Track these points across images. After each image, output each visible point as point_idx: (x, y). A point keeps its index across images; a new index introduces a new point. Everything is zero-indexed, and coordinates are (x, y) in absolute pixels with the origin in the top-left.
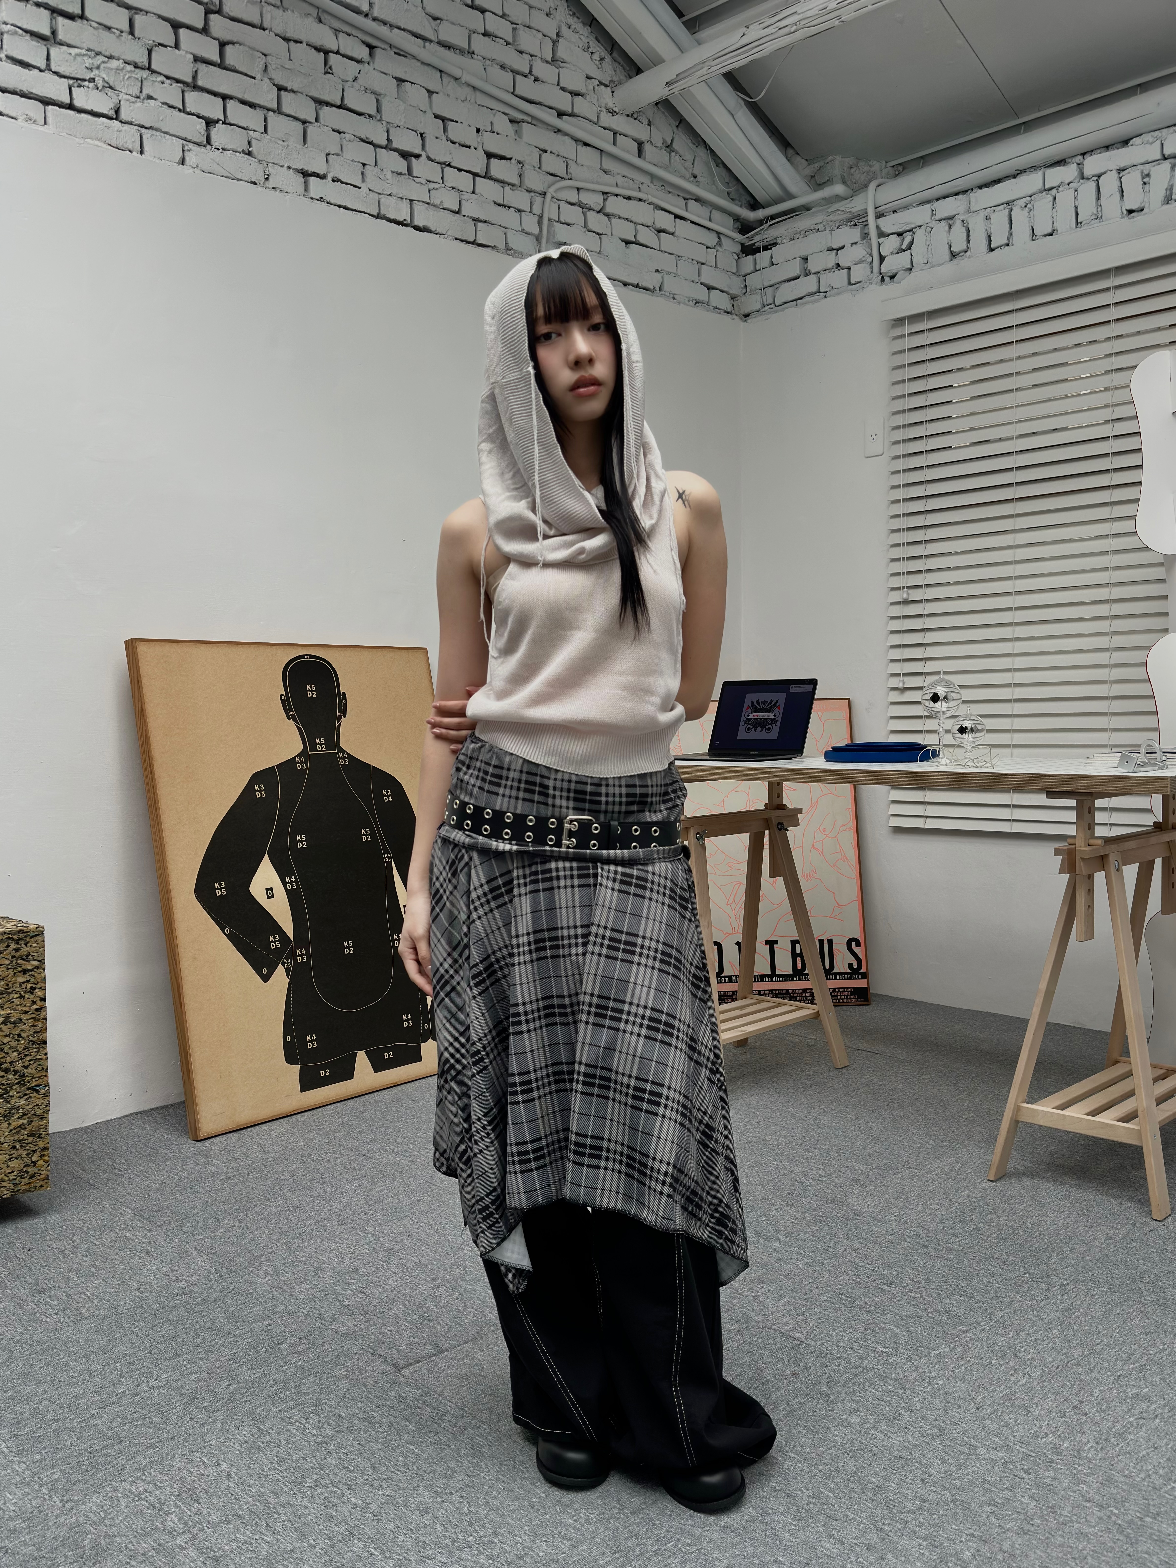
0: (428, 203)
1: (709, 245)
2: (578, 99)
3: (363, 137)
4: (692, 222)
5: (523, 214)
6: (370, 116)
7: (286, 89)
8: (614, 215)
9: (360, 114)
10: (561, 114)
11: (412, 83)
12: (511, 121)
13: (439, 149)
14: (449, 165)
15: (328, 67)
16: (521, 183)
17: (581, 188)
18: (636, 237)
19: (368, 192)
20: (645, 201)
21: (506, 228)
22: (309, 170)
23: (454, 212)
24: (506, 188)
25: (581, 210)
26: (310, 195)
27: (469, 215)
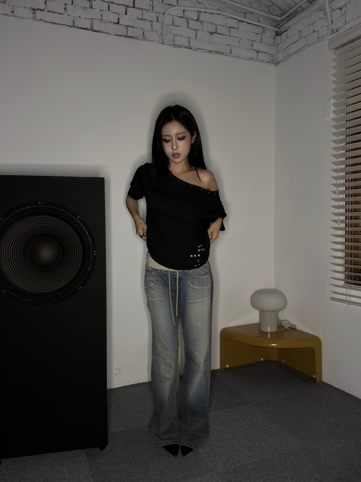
0: (101, 20)
1: (257, 32)
4: (247, 23)
5: (153, 22)
8: (205, 22)
14: (112, 3)
16: (153, 9)
17: (186, 10)
18: (216, 31)
19: (67, 17)
20: (221, 15)
21: (144, 29)
22: (36, 8)
23: (115, 23)
24: (144, 12)
25: (186, 20)
26: (34, 18)
27: (124, 24)
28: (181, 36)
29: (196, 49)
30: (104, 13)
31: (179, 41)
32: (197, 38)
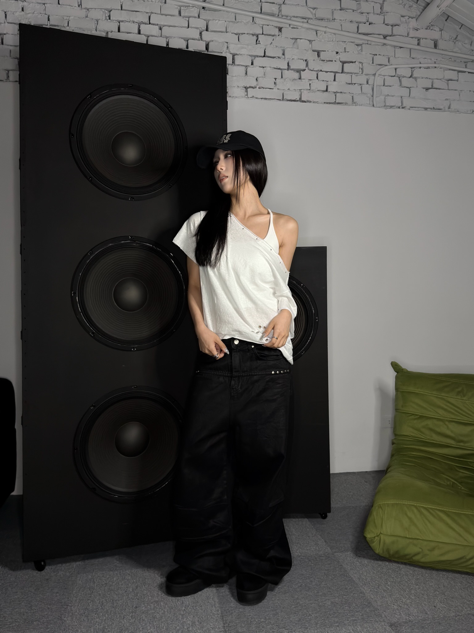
0: (309, 90)
2: (395, 28)
3: (276, 67)
4: (469, 73)
5: (363, 85)
6: (278, 57)
7: (237, 54)
8: (419, 78)
9: (274, 58)
10: (385, 37)
11: (300, 39)
12: (357, 45)
13: (315, 64)
14: (321, 71)
15: (258, 41)
16: (362, 72)
17: (398, 68)
18: (432, 86)
19: (277, 90)
20: (438, 67)
21: (353, 94)
22: (248, 86)
23: (324, 91)
24: (353, 75)
25: (398, 78)
26: (246, 96)
27: (332, 91)
28: (393, 96)
29: (409, 108)
30: (313, 82)
31: (391, 101)
32: (411, 96)
